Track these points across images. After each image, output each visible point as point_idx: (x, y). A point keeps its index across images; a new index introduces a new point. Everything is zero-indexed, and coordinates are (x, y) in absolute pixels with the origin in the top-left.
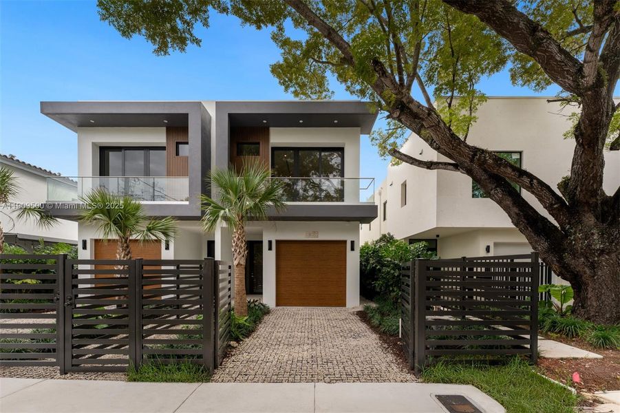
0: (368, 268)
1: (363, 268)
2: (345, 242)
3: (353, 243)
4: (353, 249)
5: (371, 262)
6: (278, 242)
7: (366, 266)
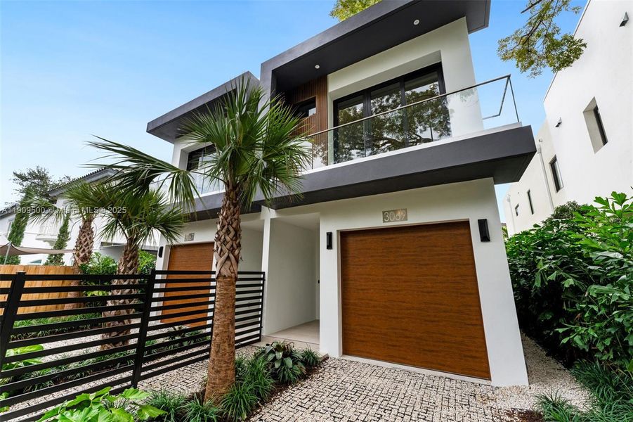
0: (538, 284)
1: (523, 281)
2: (465, 224)
3: (483, 224)
4: (485, 238)
5: (542, 267)
6: (344, 235)
7: (530, 279)
